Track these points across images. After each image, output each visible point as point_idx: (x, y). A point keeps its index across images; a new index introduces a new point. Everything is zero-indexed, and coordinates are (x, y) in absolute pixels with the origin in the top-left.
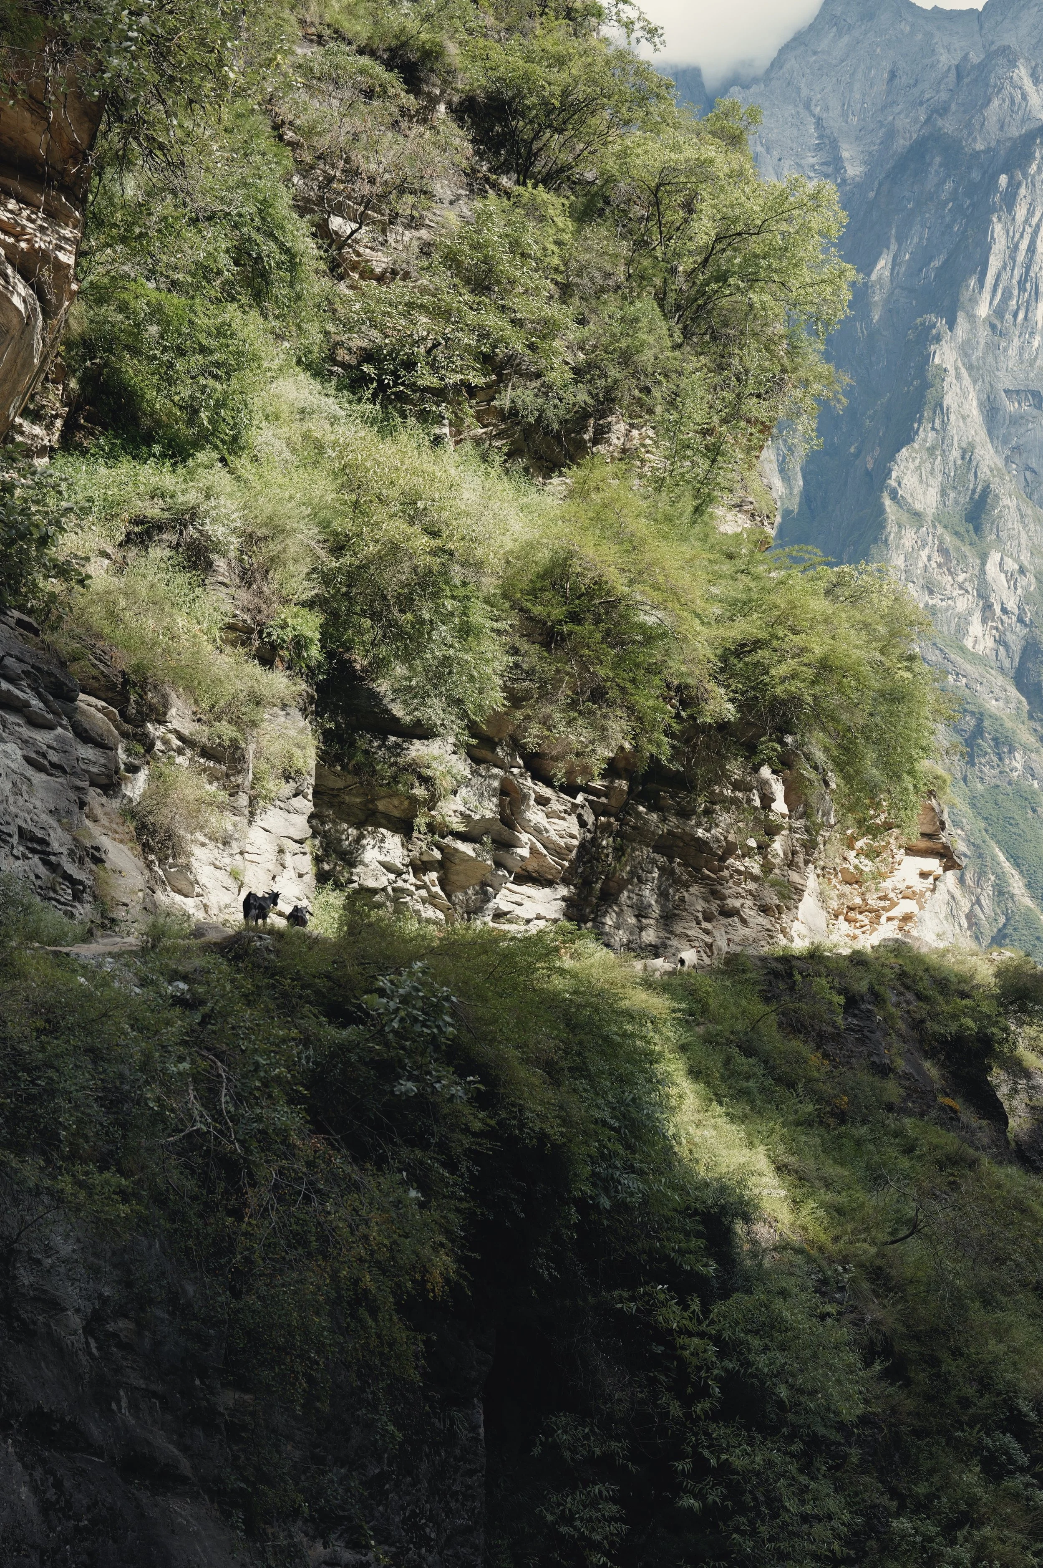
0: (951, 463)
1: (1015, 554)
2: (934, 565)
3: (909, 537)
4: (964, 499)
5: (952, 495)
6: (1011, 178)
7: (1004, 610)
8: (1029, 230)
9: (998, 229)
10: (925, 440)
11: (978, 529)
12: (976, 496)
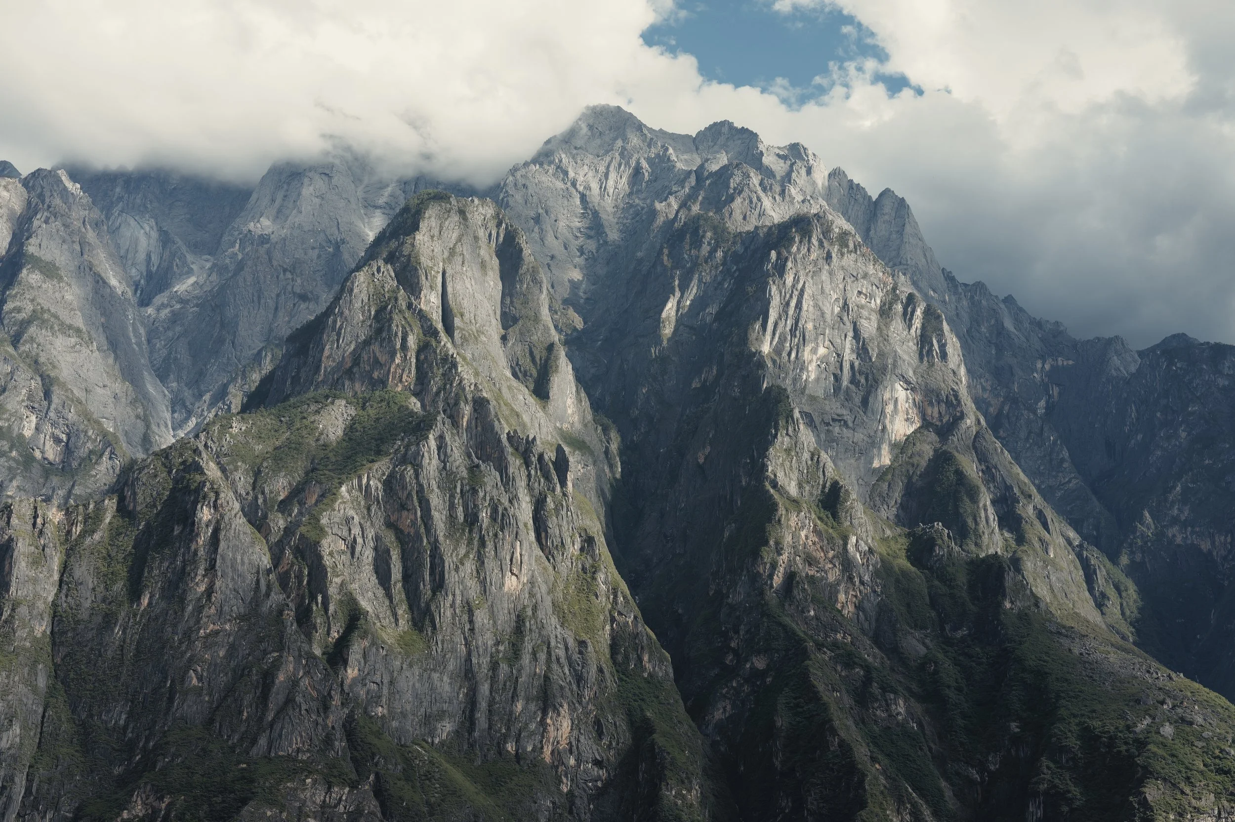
0: (804, 463)
1: (864, 538)
2: (811, 543)
3: (793, 520)
4: (817, 492)
5: (807, 488)
6: (779, 254)
7: (862, 583)
8: (796, 293)
9: (774, 289)
10: (782, 443)
11: (835, 516)
12: (827, 490)
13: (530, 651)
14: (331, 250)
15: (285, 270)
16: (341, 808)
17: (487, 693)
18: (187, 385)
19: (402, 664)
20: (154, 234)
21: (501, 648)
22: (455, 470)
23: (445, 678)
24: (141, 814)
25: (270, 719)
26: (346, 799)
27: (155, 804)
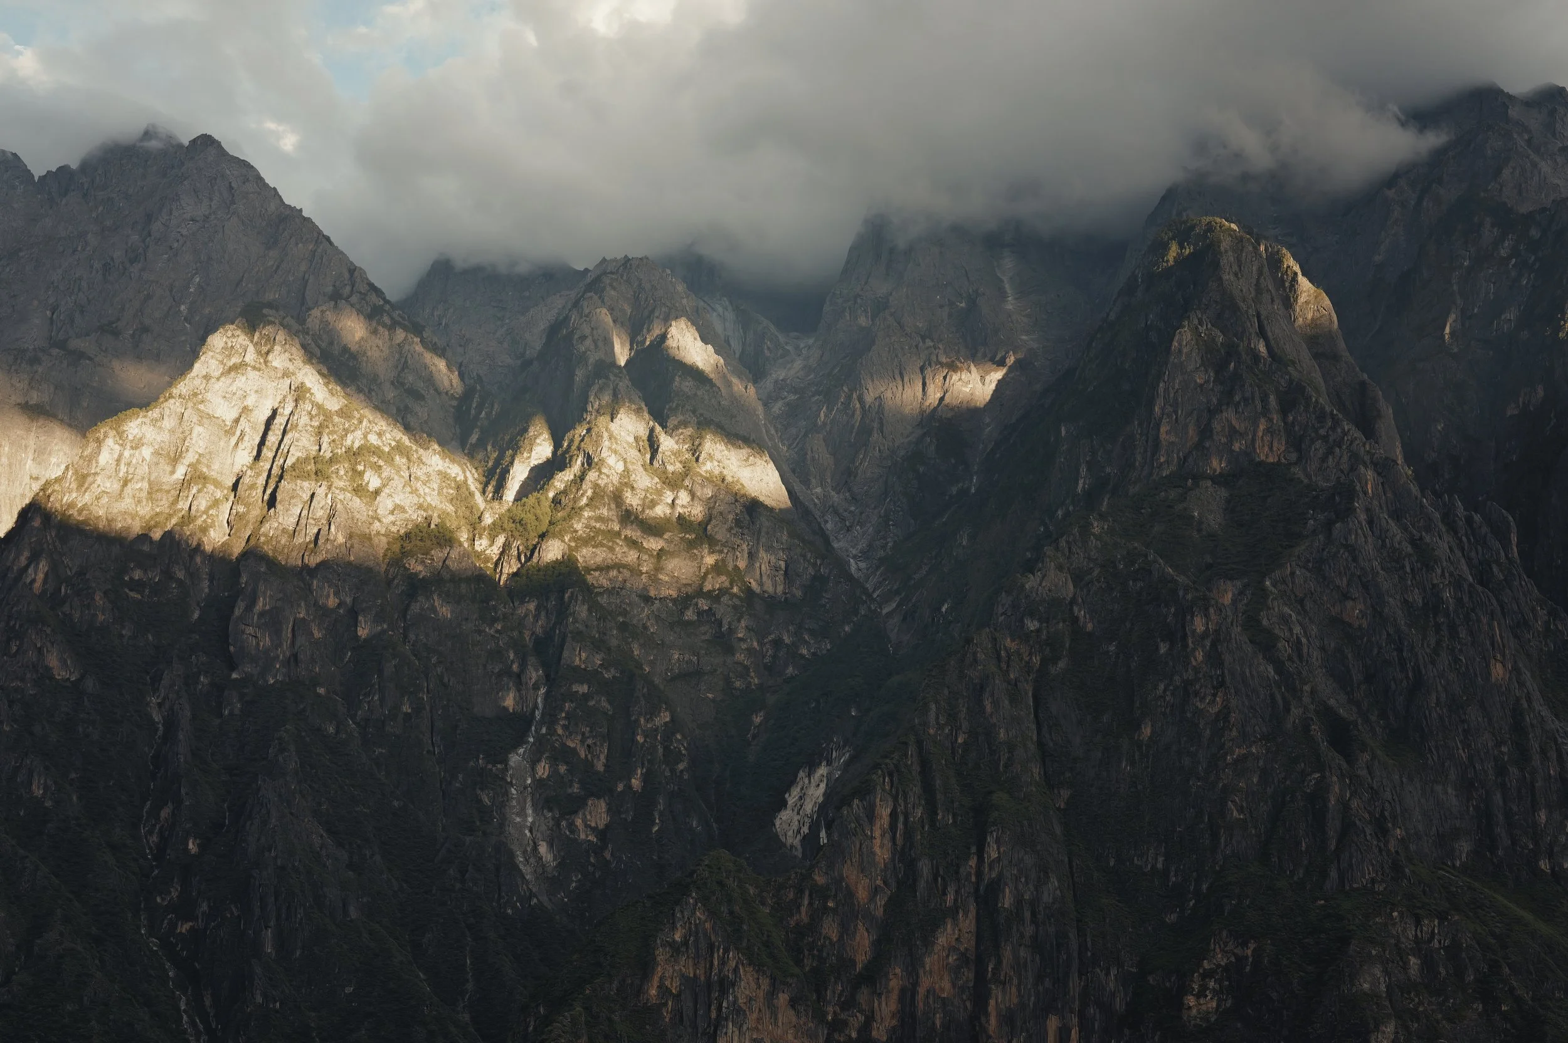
13: (1538, 749)
14: (963, 305)
15: (923, 338)
16: (1436, 944)
17: (1501, 803)
18: (834, 489)
19: (1401, 777)
20: (730, 315)
21: (1504, 749)
22: (1397, 546)
23: (1450, 790)
24: (1223, 963)
25: (1333, 848)
26: (1439, 932)
27: (1238, 951)
